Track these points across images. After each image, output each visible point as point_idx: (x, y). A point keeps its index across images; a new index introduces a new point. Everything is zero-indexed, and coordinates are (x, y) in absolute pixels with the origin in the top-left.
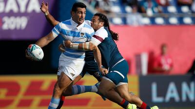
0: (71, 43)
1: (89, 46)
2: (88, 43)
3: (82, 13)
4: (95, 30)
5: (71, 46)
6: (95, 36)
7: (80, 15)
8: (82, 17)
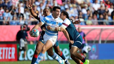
0: (51, 28)
1: (61, 29)
2: (60, 27)
3: (58, 12)
4: (63, 21)
5: (51, 29)
6: (63, 24)
7: (58, 13)
8: (58, 14)
